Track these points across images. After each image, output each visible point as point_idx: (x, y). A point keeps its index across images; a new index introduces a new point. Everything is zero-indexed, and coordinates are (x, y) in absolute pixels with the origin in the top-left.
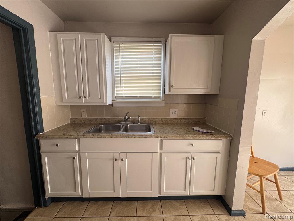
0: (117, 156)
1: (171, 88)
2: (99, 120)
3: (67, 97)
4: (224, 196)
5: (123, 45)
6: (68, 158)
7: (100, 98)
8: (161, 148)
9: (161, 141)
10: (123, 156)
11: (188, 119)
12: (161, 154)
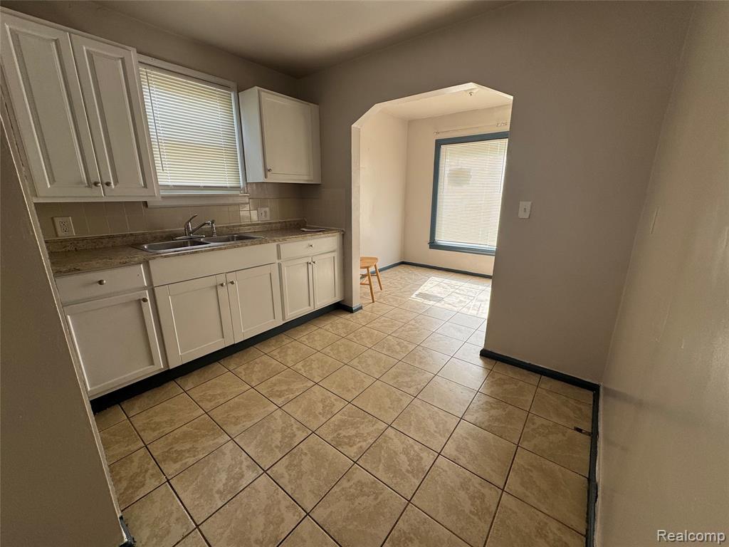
0: (221, 279)
1: (269, 173)
2: (119, 239)
3: (50, 184)
4: (343, 301)
5: (153, 74)
6: (126, 304)
7: (145, 186)
8: (279, 257)
9: (278, 246)
10: (231, 277)
11: (285, 222)
12: (280, 265)
